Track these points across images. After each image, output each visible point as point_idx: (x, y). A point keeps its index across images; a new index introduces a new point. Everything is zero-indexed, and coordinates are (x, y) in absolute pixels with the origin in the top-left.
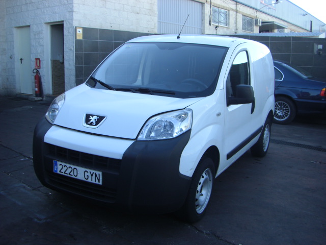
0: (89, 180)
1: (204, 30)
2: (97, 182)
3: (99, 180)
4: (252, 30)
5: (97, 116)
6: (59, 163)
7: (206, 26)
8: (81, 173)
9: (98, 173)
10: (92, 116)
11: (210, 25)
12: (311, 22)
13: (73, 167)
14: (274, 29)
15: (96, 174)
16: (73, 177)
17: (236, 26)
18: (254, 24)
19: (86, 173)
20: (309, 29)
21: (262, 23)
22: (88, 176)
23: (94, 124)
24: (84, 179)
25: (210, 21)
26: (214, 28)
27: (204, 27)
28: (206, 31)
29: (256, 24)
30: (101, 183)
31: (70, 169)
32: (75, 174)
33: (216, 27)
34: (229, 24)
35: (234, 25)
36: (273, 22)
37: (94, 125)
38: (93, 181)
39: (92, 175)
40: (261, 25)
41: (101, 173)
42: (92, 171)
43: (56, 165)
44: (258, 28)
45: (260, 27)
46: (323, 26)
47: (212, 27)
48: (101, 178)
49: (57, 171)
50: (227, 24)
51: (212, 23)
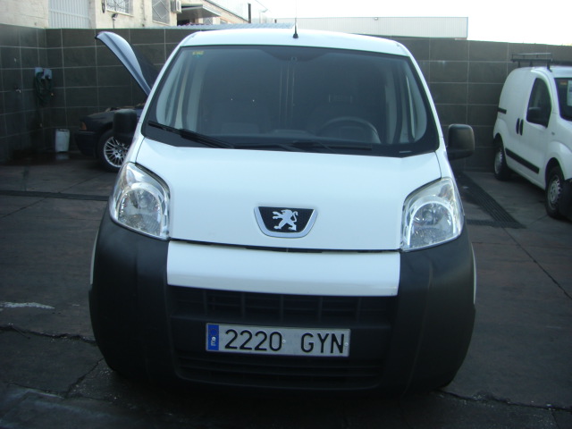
0: (316, 352)
1: (94, 21)
2: (336, 353)
3: (341, 348)
4: (167, 21)
5: (293, 210)
6: (223, 328)
7: (96, 14)
8: (291, 341)
9: (338, 333)
10: (280, 210)
11: (104, 12)
12: (249, 5)
13: (268, 330)
14: (198, 18)
15: (333, 336)
16: (269, 352)
17: (143, 13)
18: (170, 10)
19: (306, 338)
20: (246, 17)
21: (182, 7)
22: (311, 344)
23: (294, 228)
24: (301, 353)
25: (103, 5)
26: (110, 18)
27: (94, 15)
28: (97, 22)
29: (173, 9)
30: (345, 353)
31: (261, 337)
32: (275, 346)
33: (114, 15)
34: (132, 10)
35: (141, 11)
36: (202, 6)
37: (293, 231)
38: (327, 353)
39: (323, 341)
40: (180, 10)
41: (347, 333)
42: (323, 332)
43: (215, 332)
44: (175, 16)
45: (179, 15)
46: (264, 12)
47: (107, 16)
48: (346, 344)
49: (217, 347)
50: (128, 9)
51: (106, 9)
